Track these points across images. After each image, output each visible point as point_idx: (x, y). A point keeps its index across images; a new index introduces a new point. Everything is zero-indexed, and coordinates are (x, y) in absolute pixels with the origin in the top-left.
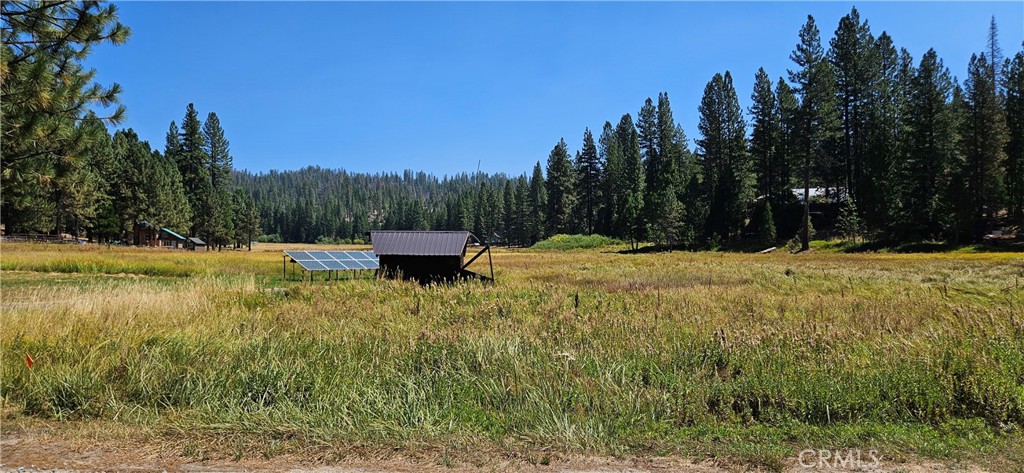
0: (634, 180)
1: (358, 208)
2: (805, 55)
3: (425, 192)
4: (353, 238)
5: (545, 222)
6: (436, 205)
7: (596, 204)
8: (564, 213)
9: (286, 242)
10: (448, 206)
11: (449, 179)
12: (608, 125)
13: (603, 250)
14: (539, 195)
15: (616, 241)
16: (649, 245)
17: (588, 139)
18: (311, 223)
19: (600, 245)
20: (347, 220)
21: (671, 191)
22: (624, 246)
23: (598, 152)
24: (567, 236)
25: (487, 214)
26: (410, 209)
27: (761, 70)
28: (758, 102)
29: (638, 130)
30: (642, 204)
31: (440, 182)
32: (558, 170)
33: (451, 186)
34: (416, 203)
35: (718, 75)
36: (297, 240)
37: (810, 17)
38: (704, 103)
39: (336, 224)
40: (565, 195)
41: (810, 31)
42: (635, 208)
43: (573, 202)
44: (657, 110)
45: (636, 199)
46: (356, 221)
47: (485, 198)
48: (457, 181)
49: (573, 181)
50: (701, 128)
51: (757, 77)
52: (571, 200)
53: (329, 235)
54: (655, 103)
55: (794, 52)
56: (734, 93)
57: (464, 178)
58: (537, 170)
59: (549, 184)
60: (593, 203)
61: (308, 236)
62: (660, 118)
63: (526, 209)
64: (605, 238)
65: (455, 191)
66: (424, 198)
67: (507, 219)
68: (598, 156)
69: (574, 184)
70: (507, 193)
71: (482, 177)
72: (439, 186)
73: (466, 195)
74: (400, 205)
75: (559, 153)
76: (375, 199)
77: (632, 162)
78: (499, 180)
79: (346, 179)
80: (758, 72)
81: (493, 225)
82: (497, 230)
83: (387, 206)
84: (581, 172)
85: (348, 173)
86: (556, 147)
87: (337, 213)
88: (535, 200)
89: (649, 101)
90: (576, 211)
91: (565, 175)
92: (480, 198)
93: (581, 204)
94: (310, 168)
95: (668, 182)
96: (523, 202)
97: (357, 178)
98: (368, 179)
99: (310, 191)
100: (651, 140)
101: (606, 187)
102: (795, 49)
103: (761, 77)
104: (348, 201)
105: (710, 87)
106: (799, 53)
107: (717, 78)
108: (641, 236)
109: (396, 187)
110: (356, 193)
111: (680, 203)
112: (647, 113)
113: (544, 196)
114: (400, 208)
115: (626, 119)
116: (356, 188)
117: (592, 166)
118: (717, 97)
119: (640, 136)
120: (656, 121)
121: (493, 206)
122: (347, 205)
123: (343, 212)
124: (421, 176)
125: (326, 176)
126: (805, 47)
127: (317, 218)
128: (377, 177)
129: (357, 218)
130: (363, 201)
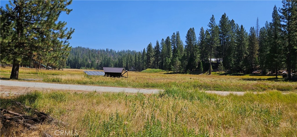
0: (169, 55)
1: (93, 59)
2: (211, 25)
3: (112, 55)
4: (91, 68)
5: (146, 65)
6: (115, 59)
7: (159, 61)
8: (151, 63)
9: (71, 68)
10: (119, 59)
11: (119, 51)
12: (163, 39)
13: (160, 73)
14: (144, 57)
15: (163, 71)
16: (172, 72)
17: (158, 43)
18: (79, 63)
19: (159, 72)
20: (90, 62)
21: (177, 58)
22: (165, 72)
23: (160, 47)
24: (151, 69)
25: (130, 62)
26: (108, 60)
27: (202, 27)
28: (201, 36)
29: (171, 41)
30: (170, 61)
31: (117, 52)
32: (149, 51)
33: (120, 53)
34: (110, 58)
35: (191, 28)
36: (75, 68)
37: (213, 15)
38: (187, 35)
39: (86, 64)
40: (151, 58)
41: (213, 19)
42: (168, 62)
43: (153, 60)
44: (176, 36)
45: (169, 60)
46: (92, 63)
47: (129, 58)
48: (121, 52)
49: (153, 54)
50: (186, 42)
51: (201, 29)
52: (152, 59)
53: (84, 67)
54: (176, 34)
55: (209, 24)
56: (195, 33)
57: (124, 52)
58: (144, 50)
59: (147, 55)
60: (158, 60)
61: (78, 67)
62: (177, 38)
63: (141, 61)
64: (161, 70)
65: (121, 55)
66: (112, 57)
67: (136, 64)
68: (160, 48)
69: (153, 55)
70: (136, 57)
71: (129, 51)
72: (116, 54)
73: (124, 56)
74: (105, 59)
75: (150, 46)
76: (98, 57)
77: (169, 50)
78: (134, 52)
79: (89, 51)
80: (201, 28)
81: (131, 65)
82: (133, 67)
83: (101, 59)
84: (155, 52)
85: (90, 49)
86: (149, 45)
87: (87, 60)
88: (143, 59)
89: (174, 33)
90: (154, 62)
91: (151, 52)
92: (128, 58)
93: (155, 60)
94: (79, 47)
95: (177, 56)
96: (140, 59)
97: (92, 51)
98: (96, 51)
99: (79, 54)
100: (174, 44)
101: (162, 56)
102: (209, 23)
103: (202, 29)
104: (90, 57)
105: (189, 31)
106: (210, 24)
107: (191, 29)
108: (170, 69)
109: (104, 53)
110: (92, 55)
111: (180, 61)
112: (173, 36)
113: (145, 57)
114: (105, 60)
115: (168, 38)
116: (92, 53)
117: (158, 51)
118: (190, 34)
119: (171, 43)
120: (176, 39)
121: (132, 60)
122: (89, 58)
123: (88, 60)
124: (111, 50)
125: (83, 49)
126: (211, 23)
127: (81, 62)
128: (98, 50)
129: (92, 62)
130: (94, 57)
